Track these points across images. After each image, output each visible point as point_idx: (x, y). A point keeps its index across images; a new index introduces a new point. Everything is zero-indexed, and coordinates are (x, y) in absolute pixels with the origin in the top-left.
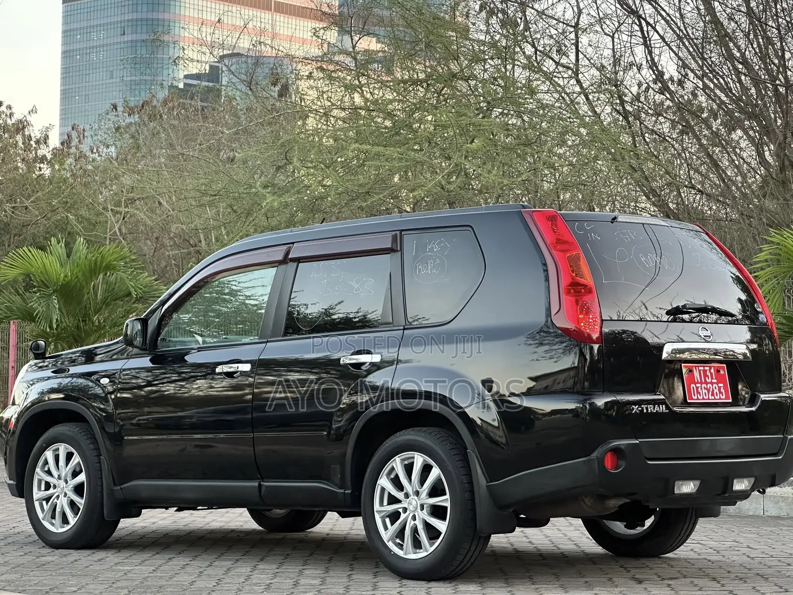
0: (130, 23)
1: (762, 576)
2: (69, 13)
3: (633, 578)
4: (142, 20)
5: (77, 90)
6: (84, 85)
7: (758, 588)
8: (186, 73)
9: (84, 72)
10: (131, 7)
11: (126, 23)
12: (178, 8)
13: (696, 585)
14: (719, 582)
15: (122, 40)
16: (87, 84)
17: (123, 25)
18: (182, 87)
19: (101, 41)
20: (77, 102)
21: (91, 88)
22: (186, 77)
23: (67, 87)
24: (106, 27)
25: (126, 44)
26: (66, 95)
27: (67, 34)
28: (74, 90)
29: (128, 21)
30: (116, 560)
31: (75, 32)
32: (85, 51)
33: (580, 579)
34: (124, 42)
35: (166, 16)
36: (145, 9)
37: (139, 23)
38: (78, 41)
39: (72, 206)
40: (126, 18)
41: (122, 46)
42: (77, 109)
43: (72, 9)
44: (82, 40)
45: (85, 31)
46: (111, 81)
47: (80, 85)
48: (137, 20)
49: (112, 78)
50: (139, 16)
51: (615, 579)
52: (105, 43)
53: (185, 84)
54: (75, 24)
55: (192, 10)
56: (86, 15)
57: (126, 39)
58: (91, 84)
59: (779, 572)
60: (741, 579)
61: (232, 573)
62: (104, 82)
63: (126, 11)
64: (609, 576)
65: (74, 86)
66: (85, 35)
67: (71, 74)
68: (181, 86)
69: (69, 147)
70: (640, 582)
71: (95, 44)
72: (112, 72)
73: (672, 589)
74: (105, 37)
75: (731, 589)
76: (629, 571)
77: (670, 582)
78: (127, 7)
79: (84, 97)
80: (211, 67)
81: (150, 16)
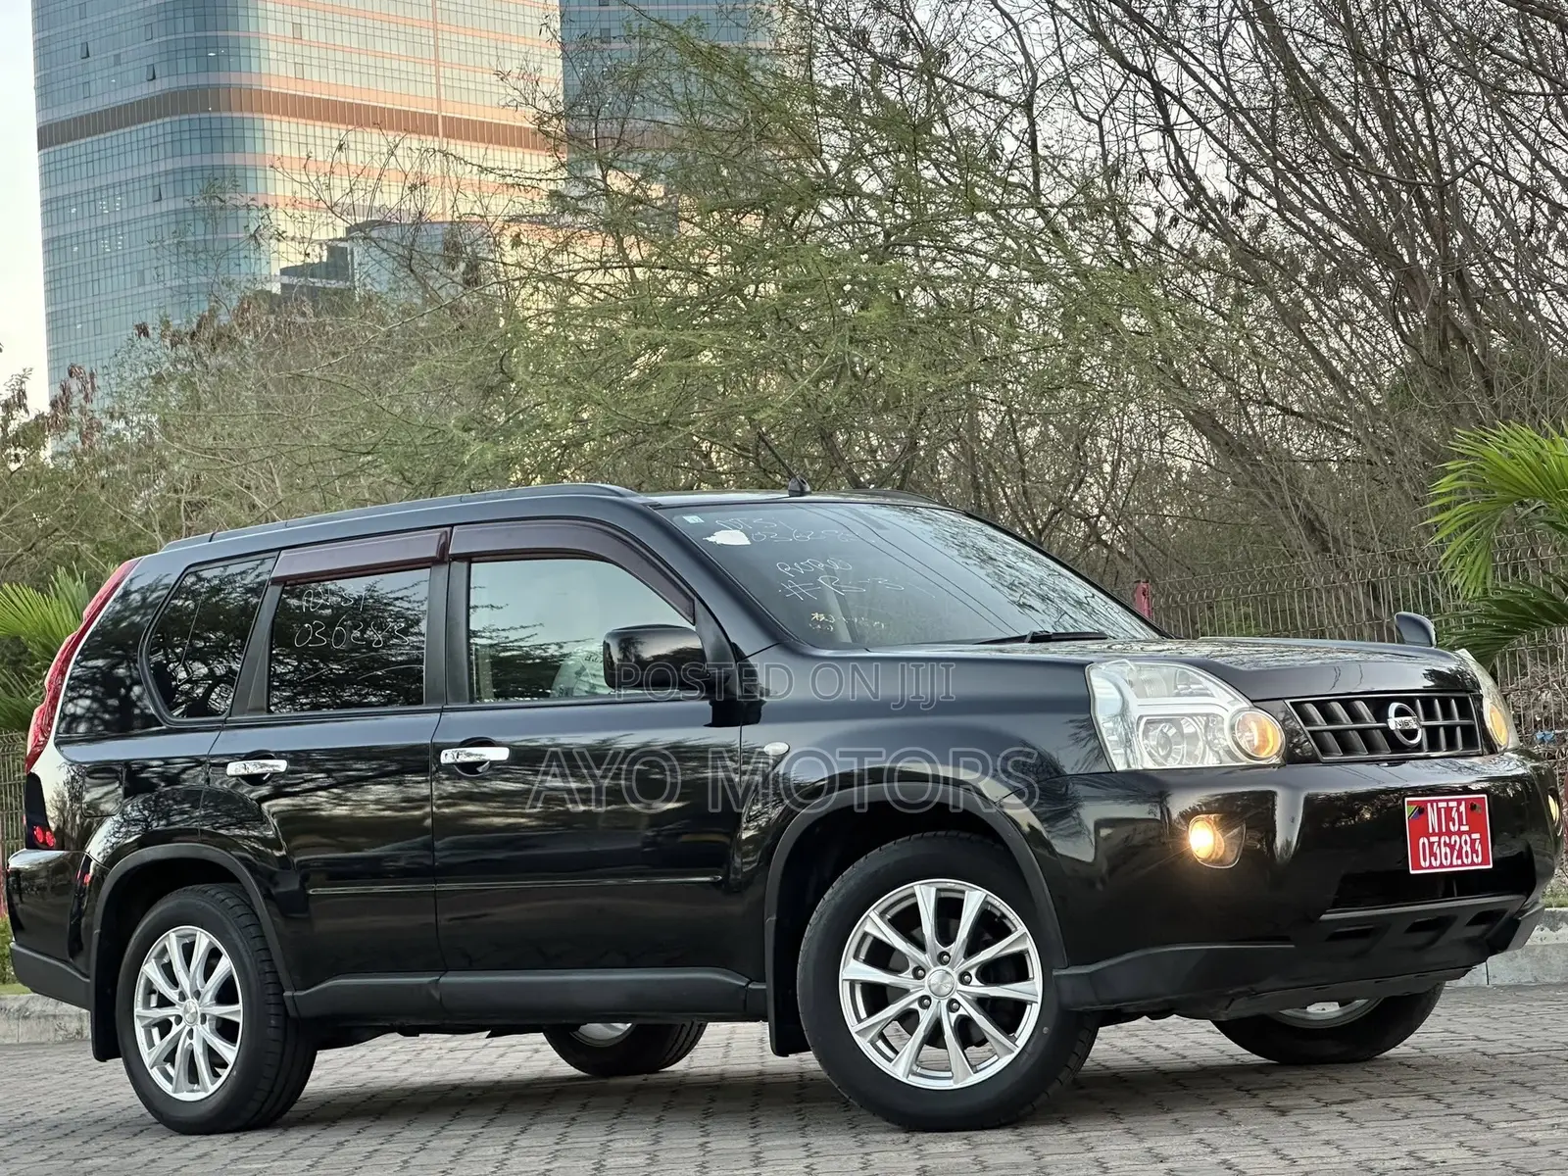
0: (171, 178)
1: (1522, 1084)
2: (52, 167)
3: (1268, 1107)
4: (192, 170)
5: (78, 310)
6: (90, 301)
7: (1521, 1105)
8: (284, 264)
9: (90, 277)
10: (169, 147)
11: (163, 179)
12: (259, 142)
13: (1395, 1110)
14: (1439, 1101)
15: (158, 211)
16: (97, 299)
17: (156, 182)
18: (279, 292)
19: (118, 215)
20: (79, 335)
21: (103, 306)
22: (284, 272)
23: (59, 308)
24: (124, 188)
25: (165, 219)
26: (56, 323)
27: (52, 207)
28: (71, 312)
29: (166, 173)
30: (233, 1154)
31: (66, 203)
32: (87, 237)
33: (1162, 1117)
34: (162, 214)
35: (238, 159)
36: (197, 149)
37: (188, 176)
38: (73, 218)
39: (85, 524)
40: (162, 169)
41: (158, 221)
42: (79, 347)
43: (58, 158)
44: (80, 216)
45: (85, 198)
46: (141, 290)
47: (84, 302)
48: (183, 171)
49: (142, 283)
50: (187, 162)
51: (1230, 1112)
52: (125, 218)
53: (284, 286)
54: (66, 186)
55: (286, 145)
56: (84, 167)
57: (164, 209)
58: (103, 298)
59: (1553, 1075)
60: (1481, 1092)
61: (468, 1157)
62: (128, 293)
63: (162, 156)
64: (1220, 1106)
65: (71, 305)
66: (86, 205)
67: (64, 282)
68: (276, 289)
69: (67, 410)
70: (1283, 1112)
71: (106, 223)
72: (142, 273)
73: (1351, 1120)
74: (125, 206)
75: (1467, 1110)
76: (1255, 1096)
77: (1342, 1108)
78: (161, 147)
79: (91, 324)
80: (332, 250)
81: (207, 161)
